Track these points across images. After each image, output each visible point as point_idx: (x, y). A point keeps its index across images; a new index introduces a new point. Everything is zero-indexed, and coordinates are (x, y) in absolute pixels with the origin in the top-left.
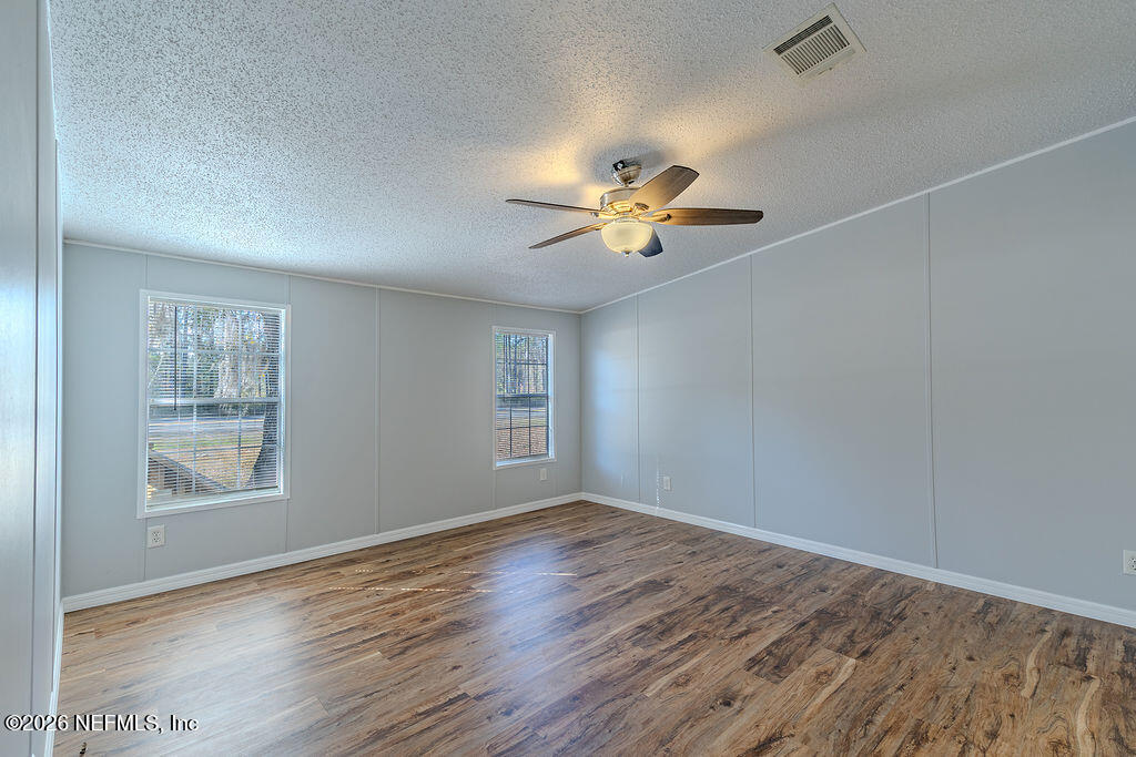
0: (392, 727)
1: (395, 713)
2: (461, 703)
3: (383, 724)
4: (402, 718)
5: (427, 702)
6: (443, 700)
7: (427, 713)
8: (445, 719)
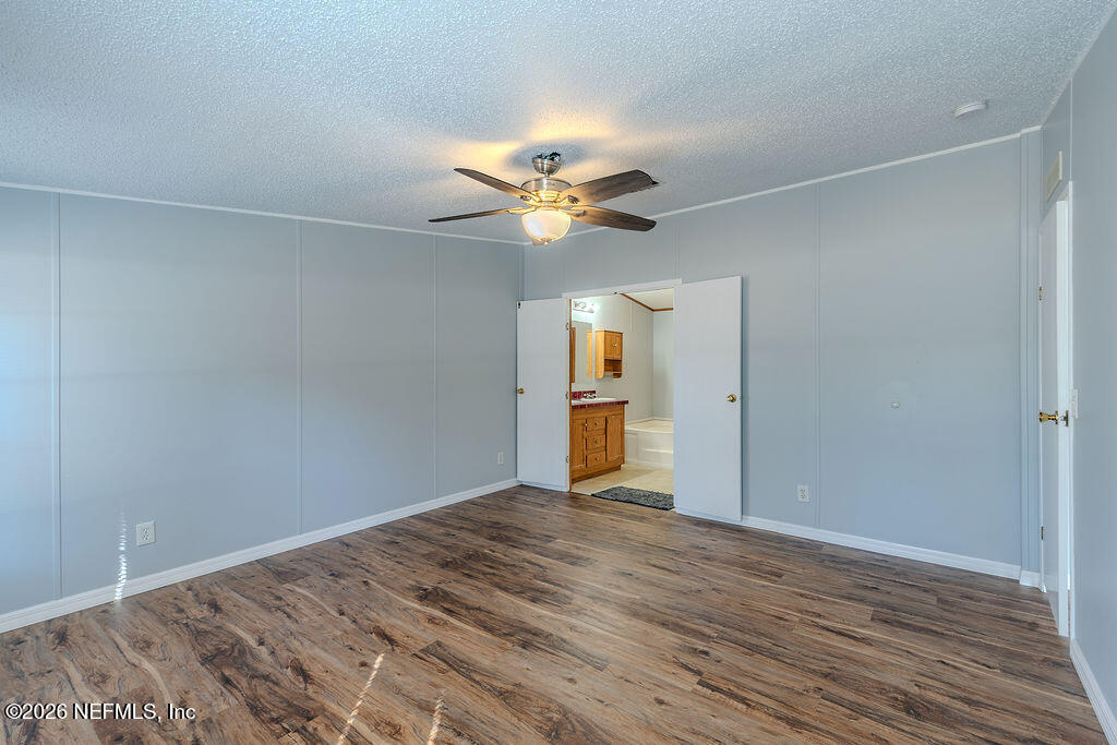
0: (779, 718)
1: (759, 724)
2: (713, 683)
3: (781, 727)
4: (764, 716)
5: (727, 706)
6: (718, 695)
7: (743, 700)
8: (738, 685)
